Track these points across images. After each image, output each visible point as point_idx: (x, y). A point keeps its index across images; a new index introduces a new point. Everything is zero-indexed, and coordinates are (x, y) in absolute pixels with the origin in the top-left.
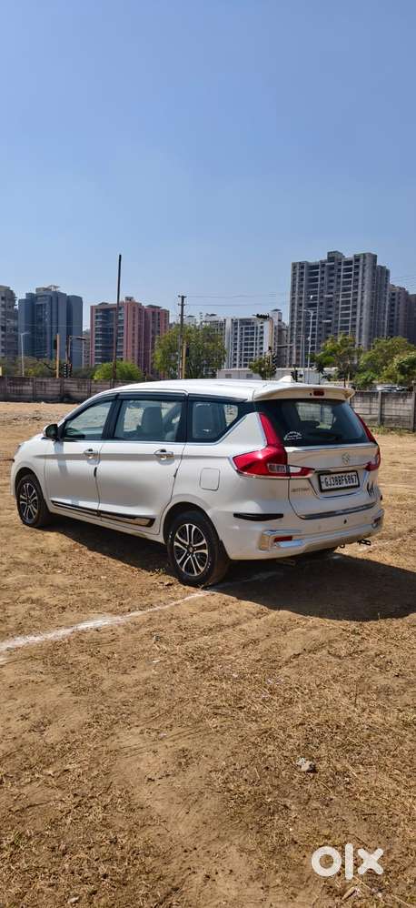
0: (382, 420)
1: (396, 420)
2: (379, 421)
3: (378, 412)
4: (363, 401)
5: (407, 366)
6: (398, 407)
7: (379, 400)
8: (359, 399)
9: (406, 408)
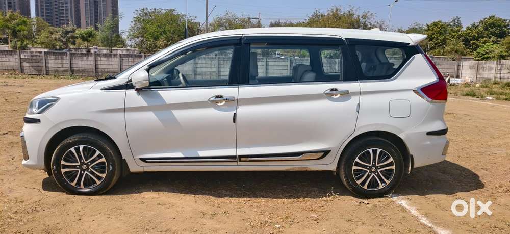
0: (72, 71)
1: (83, 71)
2: (69, 72)
3: (69, 66)
4: (56, 59)
5: (86, 36)
6: (83, 62)
7: (68, 57)
8: (52, 57)
9: (89, 63)
